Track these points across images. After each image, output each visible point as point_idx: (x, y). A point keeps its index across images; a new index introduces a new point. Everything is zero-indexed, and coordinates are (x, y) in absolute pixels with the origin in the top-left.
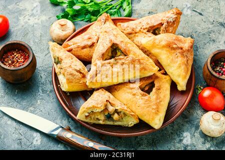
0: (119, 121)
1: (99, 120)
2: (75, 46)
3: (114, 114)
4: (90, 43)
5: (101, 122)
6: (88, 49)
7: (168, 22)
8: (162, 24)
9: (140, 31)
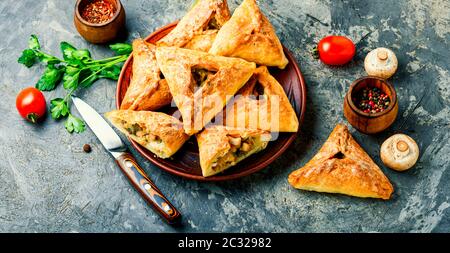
0: (250, 149)
1: (230, 163)
2: (139, 99)
3: (242, 145)
4: (154, 85)
5: (233, 164)
6: (157, 93)
7: (219, 6)
8: (214, 13)
9: (194, 35)
